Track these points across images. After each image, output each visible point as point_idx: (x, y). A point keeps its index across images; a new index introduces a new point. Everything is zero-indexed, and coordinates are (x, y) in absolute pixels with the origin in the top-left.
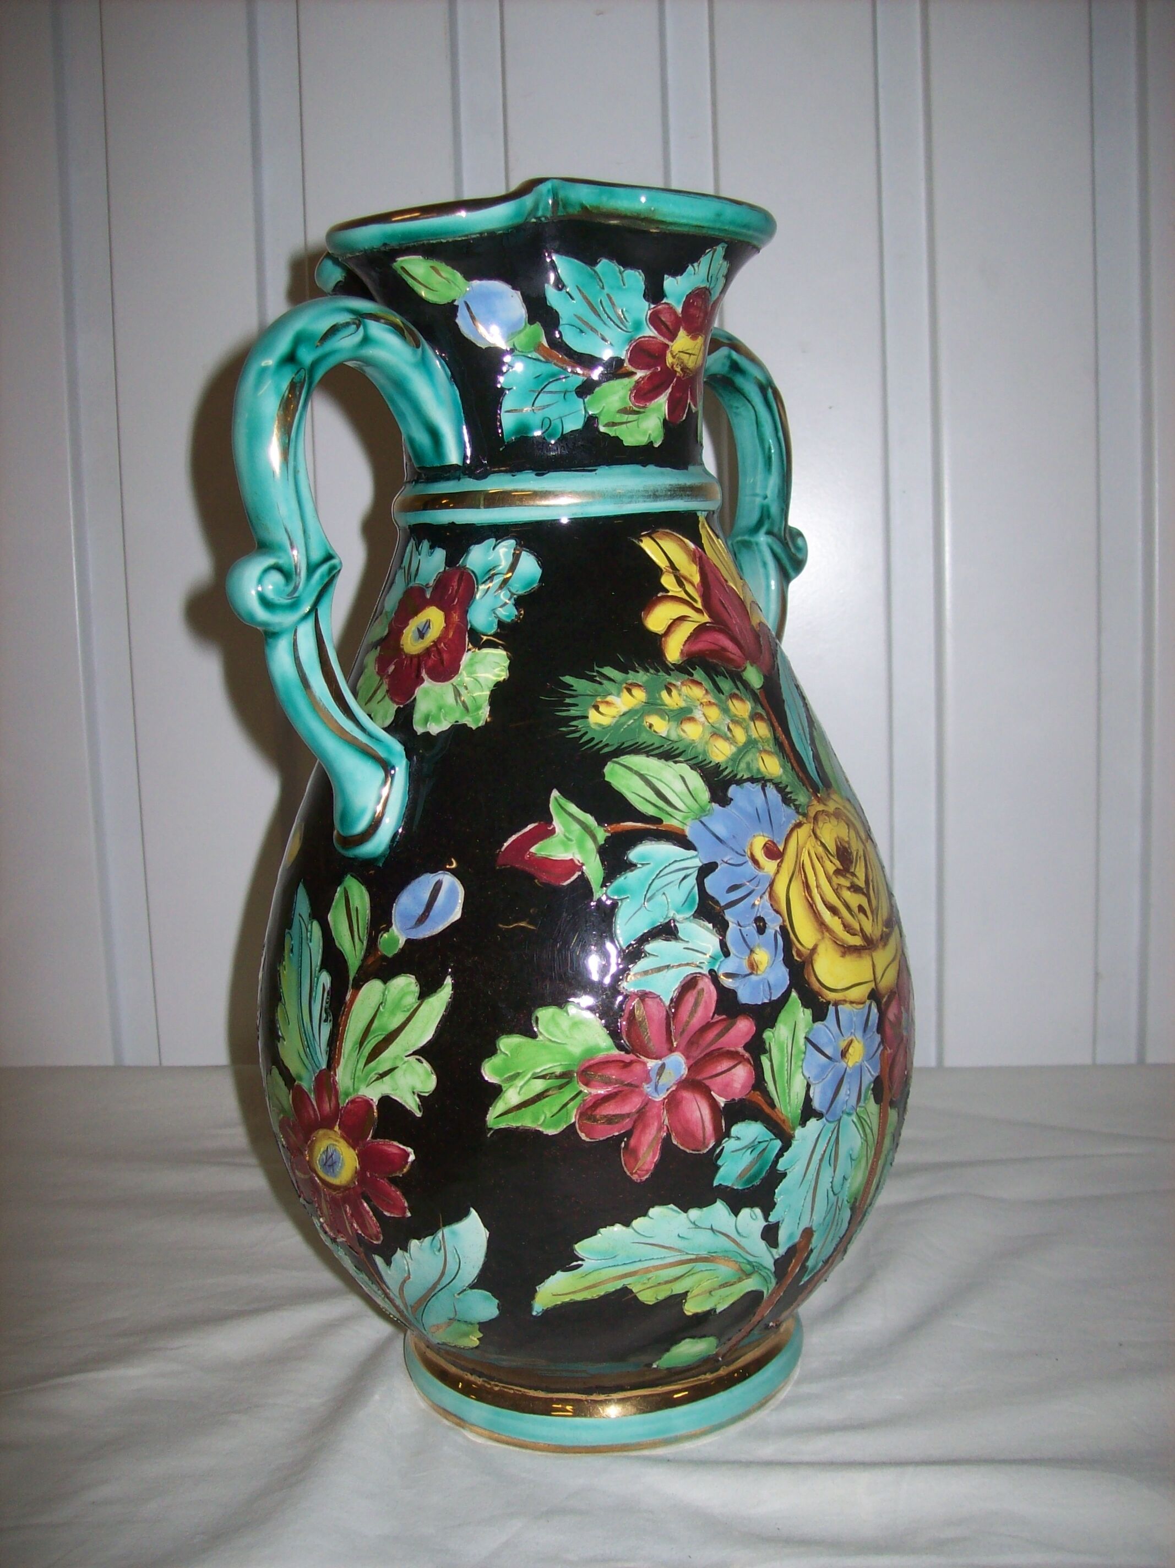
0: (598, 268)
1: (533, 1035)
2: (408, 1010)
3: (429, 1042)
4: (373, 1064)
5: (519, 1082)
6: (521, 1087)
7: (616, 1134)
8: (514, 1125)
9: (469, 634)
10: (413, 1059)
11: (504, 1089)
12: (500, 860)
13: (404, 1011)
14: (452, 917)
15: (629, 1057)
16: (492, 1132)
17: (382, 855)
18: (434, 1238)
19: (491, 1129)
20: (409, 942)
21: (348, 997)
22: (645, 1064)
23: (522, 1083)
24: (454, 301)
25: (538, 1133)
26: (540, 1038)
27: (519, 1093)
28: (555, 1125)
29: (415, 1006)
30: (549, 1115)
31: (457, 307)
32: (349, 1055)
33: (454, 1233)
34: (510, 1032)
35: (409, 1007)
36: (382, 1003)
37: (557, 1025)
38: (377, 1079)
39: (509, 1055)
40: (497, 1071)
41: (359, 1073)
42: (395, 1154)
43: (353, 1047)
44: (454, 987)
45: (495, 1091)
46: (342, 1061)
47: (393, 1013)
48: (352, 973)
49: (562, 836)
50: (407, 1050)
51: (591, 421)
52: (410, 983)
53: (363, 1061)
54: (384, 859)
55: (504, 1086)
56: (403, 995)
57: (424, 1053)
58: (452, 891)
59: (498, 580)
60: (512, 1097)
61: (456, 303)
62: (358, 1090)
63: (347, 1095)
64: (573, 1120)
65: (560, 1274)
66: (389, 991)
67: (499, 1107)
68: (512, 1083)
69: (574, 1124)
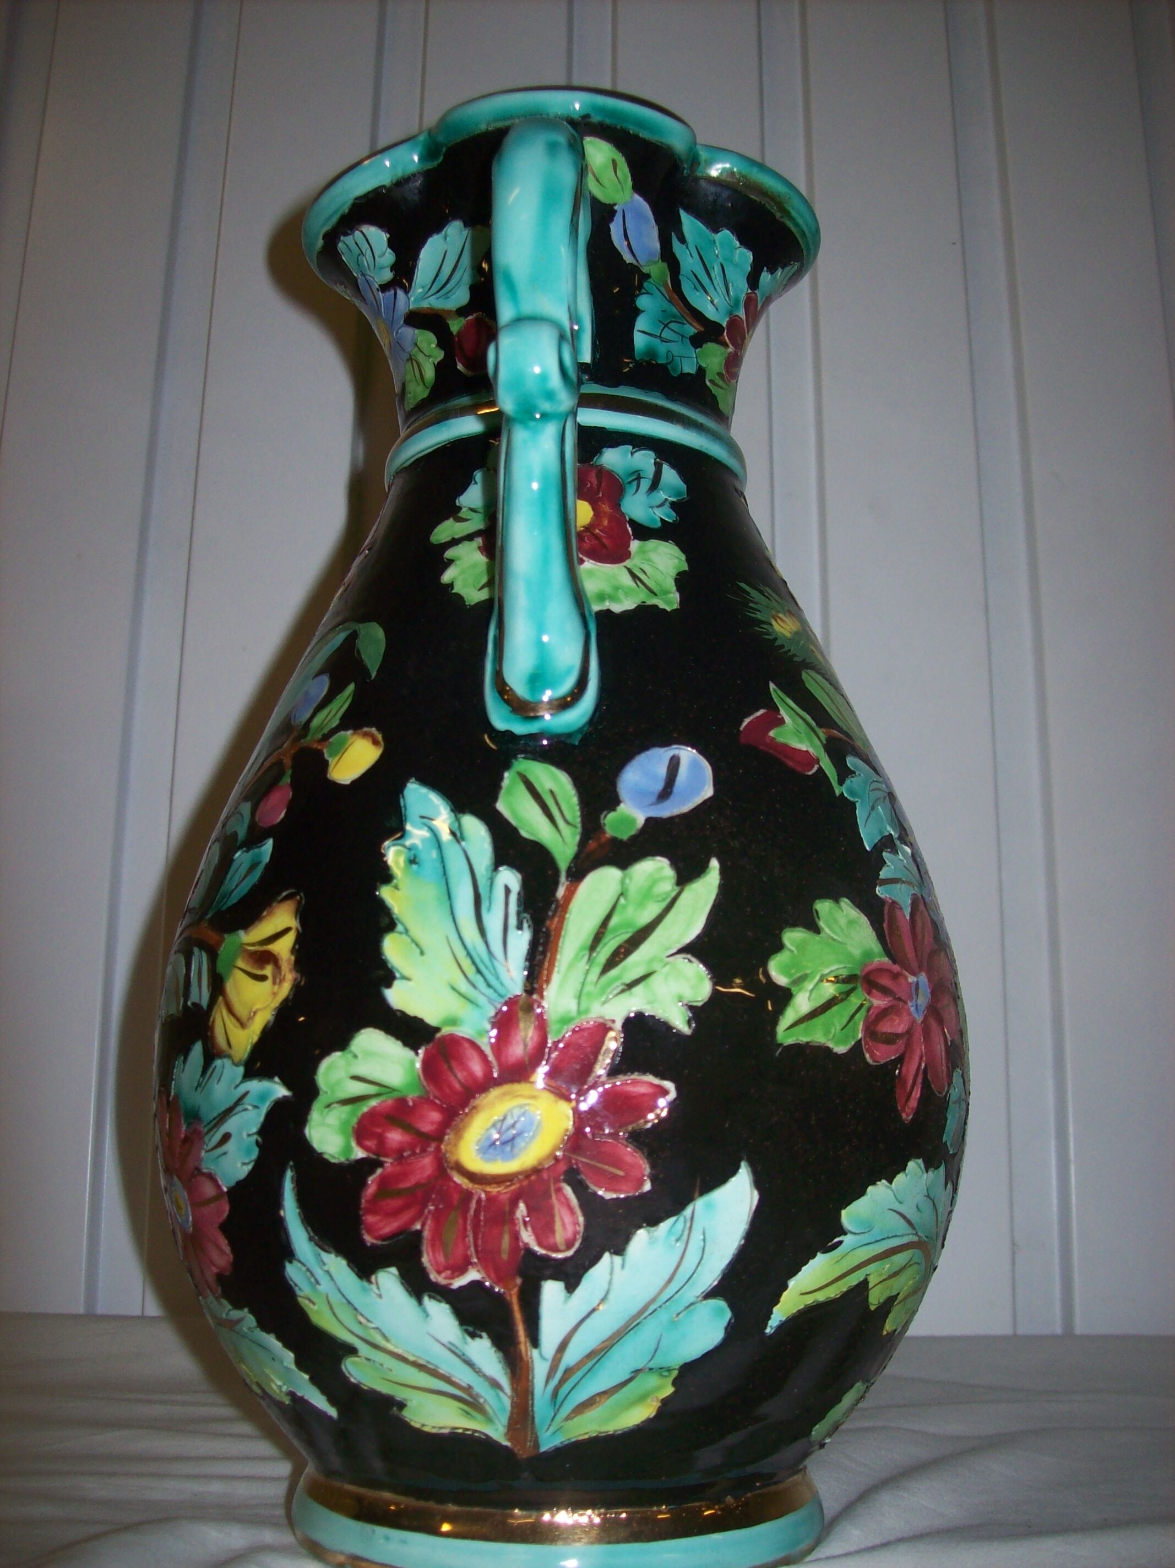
0: (718, 237)
1: (816, 930)
2: (664, 900)
3: (698, 937)
4: (614, 973)
5: (809, 985)
6: (811, 991)
7: (893, 1058)
8: (804, 1039)
9: (629, 524)
10: (680, 957)
11: (794, 993)
12: (743, 740)
13: (658, 901)
14: (703, 793)
15: (896, 968)
16: (780, 1050)
17: (580, 730)
18: (677, 1220)
19: (781, 1045)
20: (649, 820)
21: (561, 892)
22: (906, 978)
23: (810, 986)
24: (615, 204)
25: (828, 1050)
26: (822, 935)
27: (809, 998)
28: (844, 1042)
29: (674, 894)
30: (839, 1028)
31: (616, 211)
32: (571, 966)
33: (709, 1206)
34: (794, 925)
35: (664, 896)
36: (622, 894)
37: (836, 921)
38: (623, 991)
39: (796, 952)
40: (785, 970)
41: (589, 988)
42: (644, 1095)
43: (577, 955)
44: (723, 872)
45: (784, 996)
46: (556, 978)
47: (641, 905)
48: (563, 864)
49: (792, 727)
50: (667, 949)
51: (701, 371)
52: (662, 868)
53: (597, 970)
54: (580, 736)
55: (794, 990)
56: (654, 882)
57: (693, 949)
58: (694, 765)
59: (645, 484)
60: (802, 1003)
61: (616, 208)
62: (587, 1011)
63: (565, 1020)
64: (860, 1036)
65: (820, 1256)
66: (631, 879)
67: (789, 1017)
68: (801, 986)
69: (860, 1040)
